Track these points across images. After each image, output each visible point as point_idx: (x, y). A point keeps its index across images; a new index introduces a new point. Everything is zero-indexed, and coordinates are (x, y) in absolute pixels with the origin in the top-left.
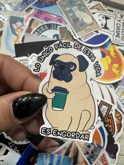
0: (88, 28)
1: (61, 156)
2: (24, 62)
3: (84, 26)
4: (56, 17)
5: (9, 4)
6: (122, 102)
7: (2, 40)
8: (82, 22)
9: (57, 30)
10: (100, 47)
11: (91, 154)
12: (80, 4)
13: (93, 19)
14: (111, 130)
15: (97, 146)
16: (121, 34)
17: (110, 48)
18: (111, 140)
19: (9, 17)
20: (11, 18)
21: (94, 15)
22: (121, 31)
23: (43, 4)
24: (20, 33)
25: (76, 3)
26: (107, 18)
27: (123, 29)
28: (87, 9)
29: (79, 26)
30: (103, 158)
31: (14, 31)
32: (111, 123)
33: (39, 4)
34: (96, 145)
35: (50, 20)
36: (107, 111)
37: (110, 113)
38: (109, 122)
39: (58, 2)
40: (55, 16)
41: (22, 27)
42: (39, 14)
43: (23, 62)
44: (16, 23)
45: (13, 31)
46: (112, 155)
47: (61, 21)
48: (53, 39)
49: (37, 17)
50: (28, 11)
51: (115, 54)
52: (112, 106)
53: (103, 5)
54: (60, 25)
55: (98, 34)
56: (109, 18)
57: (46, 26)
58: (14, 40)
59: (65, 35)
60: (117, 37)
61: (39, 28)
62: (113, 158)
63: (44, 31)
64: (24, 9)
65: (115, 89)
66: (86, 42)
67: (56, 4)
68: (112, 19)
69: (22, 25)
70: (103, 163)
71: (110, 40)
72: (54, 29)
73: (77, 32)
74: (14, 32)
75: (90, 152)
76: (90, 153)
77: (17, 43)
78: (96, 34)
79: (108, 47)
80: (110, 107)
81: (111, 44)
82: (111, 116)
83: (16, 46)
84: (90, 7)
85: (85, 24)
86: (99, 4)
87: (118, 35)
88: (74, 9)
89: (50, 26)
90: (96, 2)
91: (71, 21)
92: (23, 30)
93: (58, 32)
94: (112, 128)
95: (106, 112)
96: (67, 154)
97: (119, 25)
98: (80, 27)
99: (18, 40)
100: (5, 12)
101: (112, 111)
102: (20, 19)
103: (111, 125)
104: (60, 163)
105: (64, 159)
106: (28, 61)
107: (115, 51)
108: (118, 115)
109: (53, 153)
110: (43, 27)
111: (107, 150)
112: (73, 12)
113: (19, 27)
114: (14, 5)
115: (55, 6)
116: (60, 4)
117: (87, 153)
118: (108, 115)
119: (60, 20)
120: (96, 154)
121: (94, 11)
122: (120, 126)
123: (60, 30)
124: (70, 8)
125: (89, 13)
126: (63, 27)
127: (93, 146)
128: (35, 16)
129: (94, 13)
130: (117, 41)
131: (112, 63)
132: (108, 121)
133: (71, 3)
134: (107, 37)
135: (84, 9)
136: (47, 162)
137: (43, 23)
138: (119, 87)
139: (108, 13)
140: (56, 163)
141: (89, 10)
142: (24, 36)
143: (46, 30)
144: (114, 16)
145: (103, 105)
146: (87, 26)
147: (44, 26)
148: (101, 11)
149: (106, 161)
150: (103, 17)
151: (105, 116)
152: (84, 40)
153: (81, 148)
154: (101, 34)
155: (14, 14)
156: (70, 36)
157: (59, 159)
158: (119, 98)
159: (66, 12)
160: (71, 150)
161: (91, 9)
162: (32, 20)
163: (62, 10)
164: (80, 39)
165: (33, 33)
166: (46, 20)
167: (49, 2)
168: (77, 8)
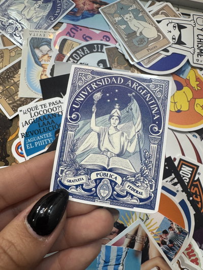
0: (151, 45)
1: (122, 248)
2: (56, 106)
3: (145, 43)
4: (100, 33)
5: (27, 20)
7: (21, 75)
8: (141, 37)
9: (104, 52)
11: (170, 245)
12: (136, 8)
13: (159, 30)
14: (199, 206)
15: (178, 232)
17: (189, 74)
20: (32, 41)
21: (159, 25)
23: (78, 15)
24: (47, 63)
25: (130, 9)
26: (181, 27)
28: (148, 16)
29: (136, 44)
30: (190, 251)
31: (39, 59)
32: (198, 194)
33: (73, 15)
34: (176, 229)
35: (91, 39)
36: (191, 174)
37: (196, 179)
38: (196, 193)
39: (102, 10)
40: (98, 32)
41: (48, 53)
42: (73, 31)
43: (54, 106)
44: (40, 48)
45: (37, 60)
47: (108, 39)
49: (70, 36)
50: (56, 27)
51: (198, 83)
52: (198, 167)
53: (173, 6)
54: (106, 45)
55: (169, 54)
56: (185, 27)
57: (85, 48)
58: (38, 74)
59: (116, 59)
60: (199, 56)
61: (75, 52)
63: (83, 56)
64: (51, 25)
65: (202, 139)
66: (150, 68)
67: (99, 13)
68: (189, 28)
69: (49, 49)
70: (190, 258)
71: (188, 61)
72: (97, 51)
73: (134, 53)
74: (38, 62)
75: (167, 241)
76: (167, 243)
77: (44, 77)
78: (164, 54)
79: (186, 73)
80: (196, 167)
81: (190, 68)
82: (198, 183)
83: (43, 82)
84: (152, 13)
85: (146, 40)
86: (167, 5)
87: (201, 53)
88: (127, 18)
89: (91, 48)
90: (161, 3)
91: (124, 36)
92: (51, 57)
93: (104, 56)
94: (201, 202)
95: (189, 176)
96: (131, 245)
97: (201, 37)
98: (139, 44)
99: (44, 73)
100: (22, 33)
101: (199, 174)
102: (46, 42)
103: (199, 197)
104: (122, 260)
105: (127, 253)
106: (61, 104)
109: (109, 244)
110: (80, 50)
111: (194, 237)
112: (126, 23)
113: (46, 53)
114: (35, 20)
115: (97, 16)
116: (104, 13)
117: (163, 243)
118: (194, 181)
119: (107, 37)
120: (177, 245)
121: (159, 18)
123: (107, 53)
124: (120, 16)
125: (152, 23)
126: (112, 48)
127: (173, 231)
128: (68, 34)
129: (159, 22)
130: (199, 62)
131: (194, 98)
132: (194, 192)
133: (122, 8)
134: (184, 56)
135: (142, 16)
136: (101, 259)
137: (80, 44)
139: (182, 18)
141: (152, 17)
142: (53, 66)
143: (85, 55)
144: (192, 23)
145: (183, 166)
146: (149, 42)
147: (82, 48)
148: (171, 18)
149: (194, 255)
150: (174, 27)
151: (188, 183)
152: (146, 64)
153: (153, 235)
154: (174, 54)
155: (36, 35)
156: (124, 60)
157: (120, 253)
159: (115, 24)
160: (136, 238)
161: (154, 15)
162: (64, 41)
163: (109, 21)
164: (139, 63)
165: (67, 61)
166: (85, 38)
167: (88, 10)
168: (132, 16)
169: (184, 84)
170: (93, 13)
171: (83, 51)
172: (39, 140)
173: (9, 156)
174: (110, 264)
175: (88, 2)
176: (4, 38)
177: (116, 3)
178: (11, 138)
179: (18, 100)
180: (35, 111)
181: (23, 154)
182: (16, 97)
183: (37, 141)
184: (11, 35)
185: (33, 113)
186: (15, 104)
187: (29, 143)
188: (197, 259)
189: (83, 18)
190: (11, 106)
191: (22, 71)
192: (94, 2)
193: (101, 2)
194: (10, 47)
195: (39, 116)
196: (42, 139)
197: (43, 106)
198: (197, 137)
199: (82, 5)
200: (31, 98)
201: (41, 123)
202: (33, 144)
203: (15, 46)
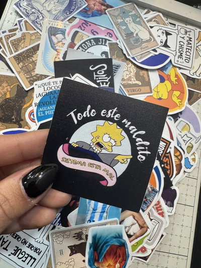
0: (144, 45)
3: (140, 43)
4: (105, 30)
5: (48, 11)
6: (183, 138)
7: (38, 56)
8: (137, 37)
9: (107, 46)
10: (158, 69)
11: (144, 200)
12: (135, 14)
13: (151, 34)
14: (168, 172)
15: (150, 190)
16: (184, 55)
17: (171, 71)
18: (168, 183)
19: (48, 27)
20: (50, 29)
21: (151, 30)
22: (185, 50)
23: (89, 13)
24: (60, 48)
25: (131, 14)
26: (168, 34)
27: (187, 48)
28: (144, 21)
29: (133, 43)
30: (158, 206)
31: (54, 45)
32: (168, 163)
33: (85, 12)
35: (98, 33)
36: (165, 148)
37: (168, 152)
39: (108, 12)
40: (103, 29)
41: (63, 41)
42: (84, 25)
44: (57, 36)
46: (169, 203)
47: (111, 36)
48: (101, 58)
49: (82, 29)
50: (70, 21)
51: (176, 79)
52: (170, 143)
54: (109, 40)
55: (157, 54)
56: (171, 34)
57: (92, 40)
59: (116, 52)
60: (179, 58)
61: (84, 43)
62: (171, 206)
63: (90, 47)
64: (67, 18)
65: (175, 122)
66: (141, 63)
67: (106, 14)
68: (174, 35)
69: (64, 38)
70: (158, 211)
71: (171, 61)
72: (102, 44)
73: (131, 49)
74: (53, 47)
77: (57, 60)
78: (153, 53)
79: (168, 70)
80: (168, 143)
81: (171, 66)
82: (169, 154)
83: (57, 64)
84: (147, 19)
85: (140, 40)
86: (159, 15)
87: (181, 56)
88: (127, 21)
89: (97, 41)
90: (155, 12)
91: (124, 35)
92: (64, 44)
93: (106, 49)
94: (170, 169)
95: (163, 149)
97: (182, 43)
98: (135, 43)
99: (58, 57)
100: (42, 21)
101: (171, 148)
102: (61, 31)
103: (169, 165)
104: (106, 209)
107: (176, 76)
108: (178, 154)
110: (88, 41)
111: (163, 196)
112: (126, 25)
113: (60, 40)
114: (54, 13)
116: (110, 14)
118: (166, 153)
119: (110, 34)
120: (149, 200)
121: (152, 24)
122: (179, 167)
123: (109, 47)
124: (122, 19)
125: (146, 28)
126: (114, 43)
128: (80, 27)
129: (151, 27)
130: (179, 63)
131: (172, 90)
132: (165, 161)
133: (124, 13)
134: (167, 57)
135: (139, 21)
136: (90, 207)
137: (89, 37)
138: (180, 120)
139: (169, 27)
140: (101, 209)
141: (146, 23)
142: (66, 52)
143: (92, 46)
144: (176, 31)
146: (143, 42)
147: (90, 40)
148: (160, 25)
149: (161, 210)
150: (163, 33)
151: (162, 154)
152: (139, 60)
154: (160, 54)
155: (54, 24)
156: (122, 53)
158: (180, 133)
159: (117, 24)
161: (148, 21)
162: (76, 33)
163: (113, 21)
164: (133, 58)
165: (77, 49)
166: (93, 33)
167: (97, 10)
168: (132, 20)
169: (166, 78)
170: (100, 13)
171: (91, 42)
172: (49, 110)
173: (22, 120)
174: (97, 211)
175: (97, 4)
176: (27, 23)
177: (120, 8)
178: (25, 106)
179: (35, 76)
180: (48, 86)
181: (34, 120)
182: (32, 73)
183: (47, 110)
184: (33, 22)
185: (46, 87)
186: (32, 79)
187: (41, 111)
188: (163, 213)
189: (92, 16)
190: (29, 80)
191: (39, 53)
192: (102, 4)
193: (108, 5)
194: (31, 32)
195: (51, 90)
196: (52, 109)
197: (55, 83)
198: (171, 120)
199: (93, 6)
200: (45, 75)
201: (52, 96)
202: (44, 112)
203: (36, 31)
